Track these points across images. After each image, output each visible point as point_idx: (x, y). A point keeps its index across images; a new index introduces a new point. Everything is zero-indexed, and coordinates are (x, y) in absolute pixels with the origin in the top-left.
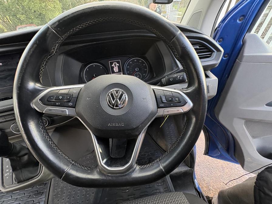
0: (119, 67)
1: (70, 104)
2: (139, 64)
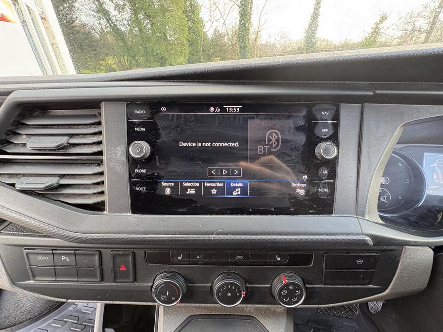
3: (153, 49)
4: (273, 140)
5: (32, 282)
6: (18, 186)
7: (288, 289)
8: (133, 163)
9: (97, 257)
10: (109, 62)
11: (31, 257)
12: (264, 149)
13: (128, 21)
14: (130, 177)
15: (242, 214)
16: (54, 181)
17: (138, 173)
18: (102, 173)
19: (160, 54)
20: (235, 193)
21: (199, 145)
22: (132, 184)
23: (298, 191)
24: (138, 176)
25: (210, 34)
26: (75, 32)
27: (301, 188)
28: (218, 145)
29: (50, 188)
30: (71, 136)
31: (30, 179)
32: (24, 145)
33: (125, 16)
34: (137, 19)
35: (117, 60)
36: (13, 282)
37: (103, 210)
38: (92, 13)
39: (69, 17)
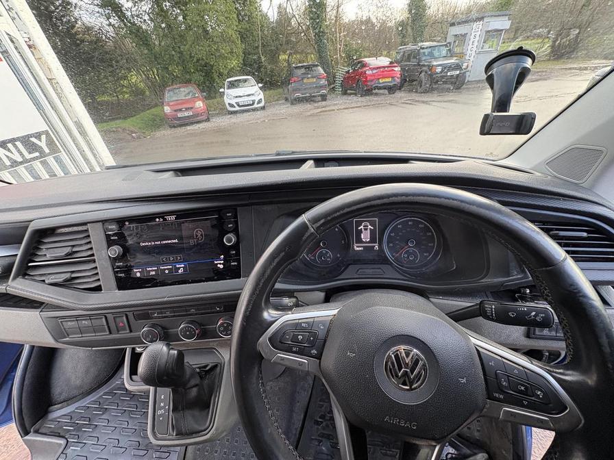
0: (372, 232)
1: (314, 352)
2: (418, 231)
3: (191, 54)
4: (199, 235)
5: (67, 339)
6: (47, 282)
7: (223, 326)
8: (113, 260)
9: (104, 319)
10: (133, 81)
11: (64, 323)
12: (194, 242)
13: (148, 14)
14: (114, 269)
15: (185, 283)
16: (68, 276)
17: (118, 266)
18: (96, 268)
19: (203, 59)
20: (180, 271)
21: (153, 243)
22: (116, 273)
23: (219, 265)
24: (118, 267)
25: (273, 15)
26: (78, 42)
27: (220, 264)
28: (165, 242)
29: (66, 280)
30: (73, 246)
31: (53, 277)
32: (45, 255)
33: (144, 8)
34: (162, 10)
35: (144, 76)
36: (56, 340)
37: (101, 290)
38: (97, 9)
39: (65, 20)
